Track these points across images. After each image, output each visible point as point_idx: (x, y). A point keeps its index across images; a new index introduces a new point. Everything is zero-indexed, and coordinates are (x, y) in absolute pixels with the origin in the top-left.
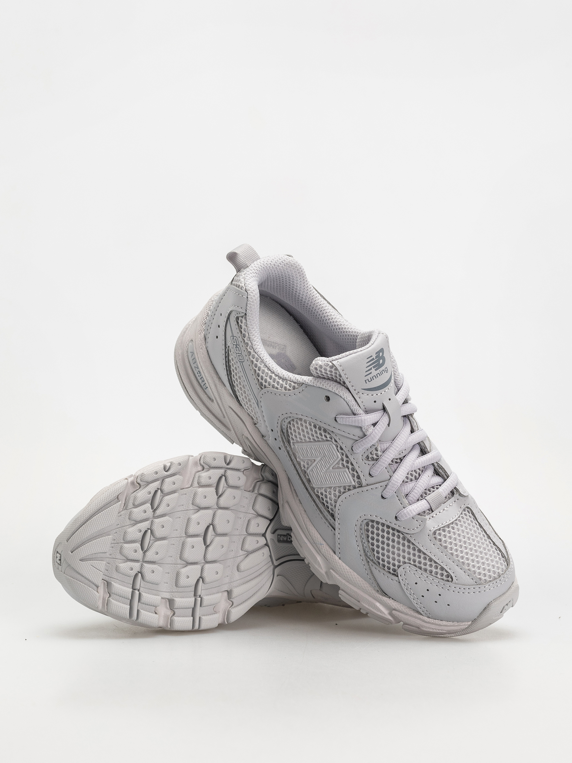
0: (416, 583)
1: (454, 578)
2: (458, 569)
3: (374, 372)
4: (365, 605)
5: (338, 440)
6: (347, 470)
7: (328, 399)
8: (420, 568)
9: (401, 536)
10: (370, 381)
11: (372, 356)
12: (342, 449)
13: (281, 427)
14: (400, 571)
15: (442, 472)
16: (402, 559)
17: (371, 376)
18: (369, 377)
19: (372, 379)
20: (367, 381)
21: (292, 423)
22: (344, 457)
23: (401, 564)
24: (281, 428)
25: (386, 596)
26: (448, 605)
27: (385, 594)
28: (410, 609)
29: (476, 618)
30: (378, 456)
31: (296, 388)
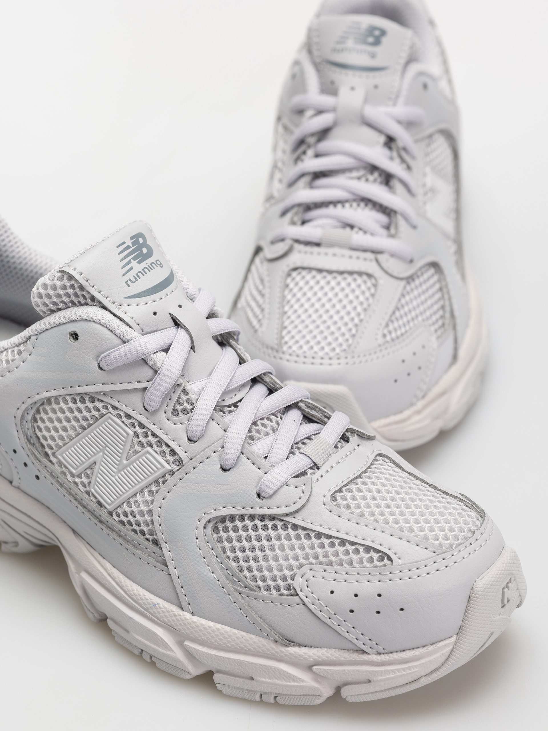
0: (332, 592)
1: (393, 556)
2: (395, 540)
3: (137, 267)
4: (264, 680)
5: (117, 404)
6: (149, 449)
7: (75, 336)
8: (331, 564)
9: (279, 524)
10: (136, 281)
11: (124, 243)
12: (129, 417)
13: (25, 434)
14: (298, 583)
15: (317, 414)
16: (293, 563)
17: (133, 273)
18: (130, 275)
19: (137, 277)
20: (129, 283)
21: (38, 416)
22: (138, 429)
23: (295, 570)
24: (25, 437)
25: (292, 644)
26: (402, 610)
27: (290, 642)
28: (343, 651)
29: (460, 623)
30: (192, 404)
31: (22, 351)
